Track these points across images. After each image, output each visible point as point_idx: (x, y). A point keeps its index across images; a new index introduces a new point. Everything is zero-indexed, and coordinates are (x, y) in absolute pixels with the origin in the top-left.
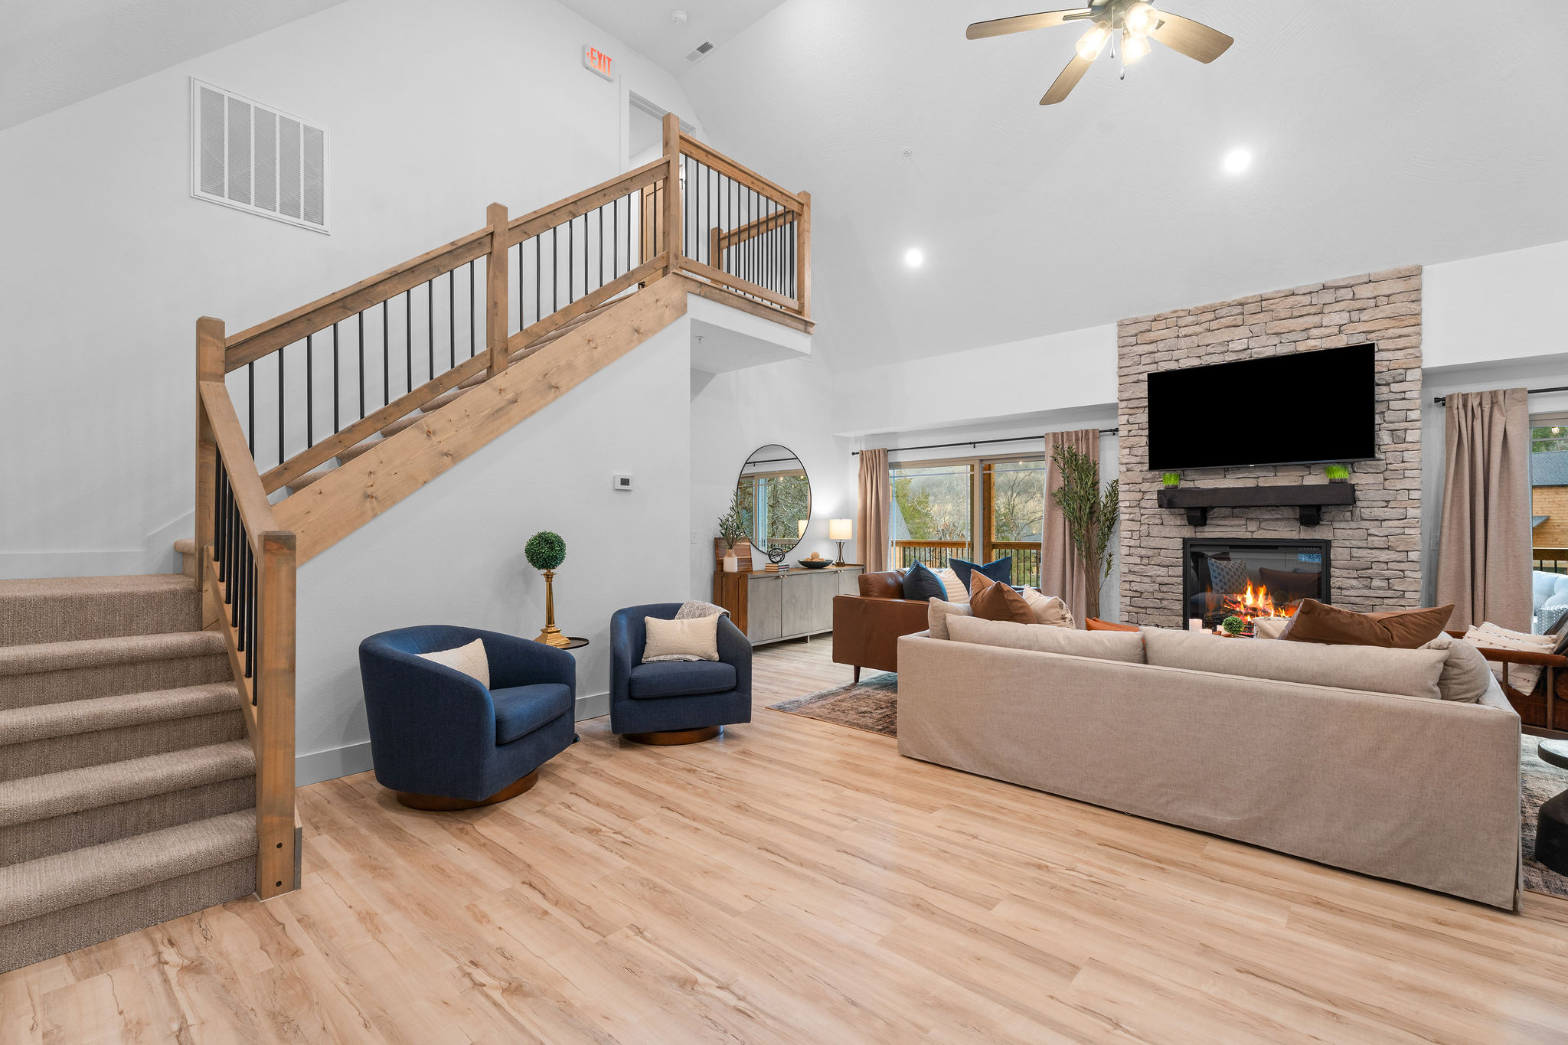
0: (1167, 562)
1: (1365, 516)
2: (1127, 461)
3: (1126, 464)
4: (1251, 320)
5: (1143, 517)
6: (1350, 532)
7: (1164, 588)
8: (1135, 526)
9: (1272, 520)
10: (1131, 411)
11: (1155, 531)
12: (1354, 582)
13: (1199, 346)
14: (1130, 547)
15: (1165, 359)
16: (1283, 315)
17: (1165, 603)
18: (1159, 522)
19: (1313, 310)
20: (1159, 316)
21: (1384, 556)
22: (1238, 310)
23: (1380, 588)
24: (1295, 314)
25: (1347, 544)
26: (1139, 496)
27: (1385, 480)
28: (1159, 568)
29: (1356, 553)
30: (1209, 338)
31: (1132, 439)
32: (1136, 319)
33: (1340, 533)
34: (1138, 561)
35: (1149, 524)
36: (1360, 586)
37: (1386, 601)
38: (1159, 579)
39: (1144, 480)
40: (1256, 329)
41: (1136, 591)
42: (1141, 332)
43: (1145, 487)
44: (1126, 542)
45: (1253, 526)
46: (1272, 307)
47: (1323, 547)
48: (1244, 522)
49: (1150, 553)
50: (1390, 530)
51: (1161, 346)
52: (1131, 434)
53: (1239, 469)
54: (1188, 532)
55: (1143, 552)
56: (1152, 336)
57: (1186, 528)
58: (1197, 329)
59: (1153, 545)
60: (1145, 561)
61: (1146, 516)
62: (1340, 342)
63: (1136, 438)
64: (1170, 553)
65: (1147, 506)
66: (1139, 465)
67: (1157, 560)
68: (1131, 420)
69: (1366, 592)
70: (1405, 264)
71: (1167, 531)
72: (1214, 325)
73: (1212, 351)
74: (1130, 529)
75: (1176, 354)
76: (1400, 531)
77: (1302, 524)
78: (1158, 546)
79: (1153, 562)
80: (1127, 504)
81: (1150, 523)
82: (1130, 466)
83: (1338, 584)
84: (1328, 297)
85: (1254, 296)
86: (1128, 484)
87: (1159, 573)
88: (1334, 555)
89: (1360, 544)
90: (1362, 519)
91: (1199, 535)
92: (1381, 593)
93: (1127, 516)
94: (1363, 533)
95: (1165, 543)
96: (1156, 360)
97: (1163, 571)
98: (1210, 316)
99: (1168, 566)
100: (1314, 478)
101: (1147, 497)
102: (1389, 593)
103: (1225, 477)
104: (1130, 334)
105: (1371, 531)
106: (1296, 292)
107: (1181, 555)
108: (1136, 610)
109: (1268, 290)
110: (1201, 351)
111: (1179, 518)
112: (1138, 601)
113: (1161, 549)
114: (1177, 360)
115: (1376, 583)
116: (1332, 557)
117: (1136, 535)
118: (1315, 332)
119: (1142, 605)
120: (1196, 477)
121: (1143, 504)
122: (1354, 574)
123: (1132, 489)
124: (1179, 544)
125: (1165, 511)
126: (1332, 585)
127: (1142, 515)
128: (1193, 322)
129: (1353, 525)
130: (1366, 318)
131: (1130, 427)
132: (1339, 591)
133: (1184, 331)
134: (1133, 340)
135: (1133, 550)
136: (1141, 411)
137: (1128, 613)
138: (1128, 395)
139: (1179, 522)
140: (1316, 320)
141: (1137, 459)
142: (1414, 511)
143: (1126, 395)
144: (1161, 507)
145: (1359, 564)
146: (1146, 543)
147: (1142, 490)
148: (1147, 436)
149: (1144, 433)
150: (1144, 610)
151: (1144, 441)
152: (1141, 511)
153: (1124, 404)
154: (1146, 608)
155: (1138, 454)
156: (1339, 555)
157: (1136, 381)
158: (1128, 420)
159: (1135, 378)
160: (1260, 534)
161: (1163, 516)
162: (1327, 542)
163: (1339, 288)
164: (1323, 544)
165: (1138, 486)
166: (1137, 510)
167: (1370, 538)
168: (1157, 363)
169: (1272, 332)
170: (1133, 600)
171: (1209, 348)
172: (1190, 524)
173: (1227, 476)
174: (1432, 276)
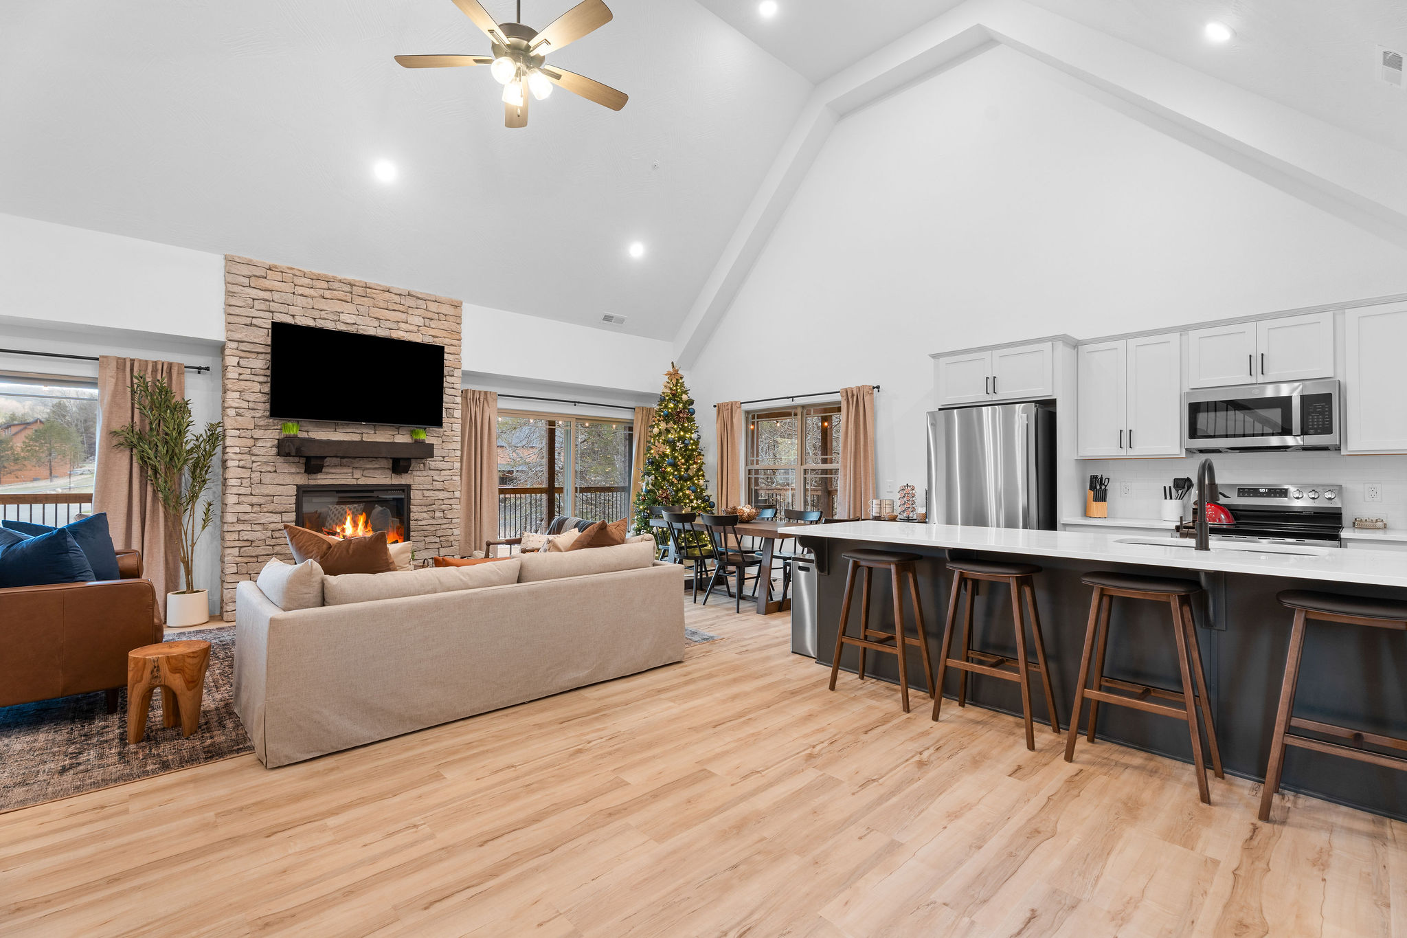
0: (281, 508)
1: (432, 467)
2: (237, 405)
3: (236, 408)
4: (357, 300)
5: (255, 465)
6: (423, 478)
7: (277, 534)
8: (246, 473)
9: (373, 469)
10: (242, 354)
11: (267, 478)
12: (425, 515)
13: (313, 308)
14: (239, 495)
15: (281, 311)
16: (382, 305)
17: (278, 549)
18: (272, 469)
19: (401, 308)
20: (276, 267)
21: (442, 495)
22: (348, 288)
23: (440, 518)
24: (391, 307)
25: (421, 487)
26: (250, 442)
27: (443, 442)
28: (270, 514)
29: (427, 493)
30: (322, 304)
31: (242, 383)
32: (251, 261)
33: (417, 479)
34: (249, 509)
35: (261, 472)
36: (429, 517)
37: (443, 526)
38: (272, 526)
39: (256, 427)
40: (362, 309)
41: (247, 540)
42: (256, 276)
43: (258, 433)
44: (235, 490)
45: (358, 474)
46: (374, 296)
47: (407, 489)
48: (351, 471)
49: (262, 500)
50: (446, 477)
51: (276, 296)
52: (242, 377)
53: (348, 425)
54: (302, 480)
55: (255, 500)
56: (267, 284)
57: (300, 476)
58: (312, 292)
59: (267, 492)
60: (256, 509)
61: (259, 463)
62: (417, 338)
63: (249, 383)
64: (284, 500)
65: (259, 453)
66: (251, 411)
67: (271, 507)
68: (243, 362)
69: (432, 522)
70: (455, 297)
71: (280, 479)
72: (328, 294)
73: (325, 316)
74: (239, 476)
75: (292, 310)
76: (449, 478)
77: (393, 472)
78: (271, 493)
79: (265, 510)
80: (237, 450)
81: (263, 470)
82: (241, 411)
83: (416, 518)
84: (410, 302)
85: (361, 281)
86: (239, 430)
87: (272, 520)
88: (414, 496)
89: (429, 487)
90: (430, 469)
91: (312, 482)
92: (440, 521)
93: (237, 463)
94: (430, 479)
95: (279, 490)
96: (272, 310)
97: (277, 518)
98: (324, 285)
99: (281, 513)
100: (402, 437)
101: (260, 443)
102: (445, 521)
103: (335, 431)
104: (243, 274)
105: (435, 478)
106: (391, 290)
107: (294, 501)
108: (245, 560)
109: (372, 281)
110: (316, 314)
111: (294, 465)
112: (250, 551)
113: (274, 496)
114: (293, 316)
115: (438, 514)
116: (412, 497)
117: (246, 483)
118: (403, 326)
119: (254, 554)
120: (310, 428)
121: (255, 451)
122: (425, 509)
123: (243, 435)
124: (293, 490)
125: (281, 459)
126: (412, 518)
127: (253, 462)
128: (309, 284)
129: (425, 473)
130: (433, 326)
131: (241, 371)
132: (416, 522)
133: (300, 290)
134: (246, 281)
135: (242, 499)
136: (254, 356)
137: (237, 564)
138: (240, 336)
139: (293, 470)
140: (403, 316)
141: (251, 405)
142: (458, 465)
143: (237, 336)
144: (279, 454)
145: (428, 502)
146: (258, 491)
147: (255, 437)
148: (260, 383)
149: (256, 378)
150: (255, 559)
151: (257, 387)
152: (253, 458)
153: (234, 345)
154: (257, 556)
155: (250, 399)
156: (415, 495)
157: (251, 325)
158: (238, 363)
159: (248, 321)
160: (362, 481)
161: (277, 464)
162: (408, 487)
163: (418, 298)
164: (405, 488)
165: (249, 432)
166: (247, 457)
167: (434, 483)
168: (272, 312)
169: (373, 316)
170: (242, 550)
171: (323, 312)
172: (305, 472)
173: (337, 430)
174: (468, 310)
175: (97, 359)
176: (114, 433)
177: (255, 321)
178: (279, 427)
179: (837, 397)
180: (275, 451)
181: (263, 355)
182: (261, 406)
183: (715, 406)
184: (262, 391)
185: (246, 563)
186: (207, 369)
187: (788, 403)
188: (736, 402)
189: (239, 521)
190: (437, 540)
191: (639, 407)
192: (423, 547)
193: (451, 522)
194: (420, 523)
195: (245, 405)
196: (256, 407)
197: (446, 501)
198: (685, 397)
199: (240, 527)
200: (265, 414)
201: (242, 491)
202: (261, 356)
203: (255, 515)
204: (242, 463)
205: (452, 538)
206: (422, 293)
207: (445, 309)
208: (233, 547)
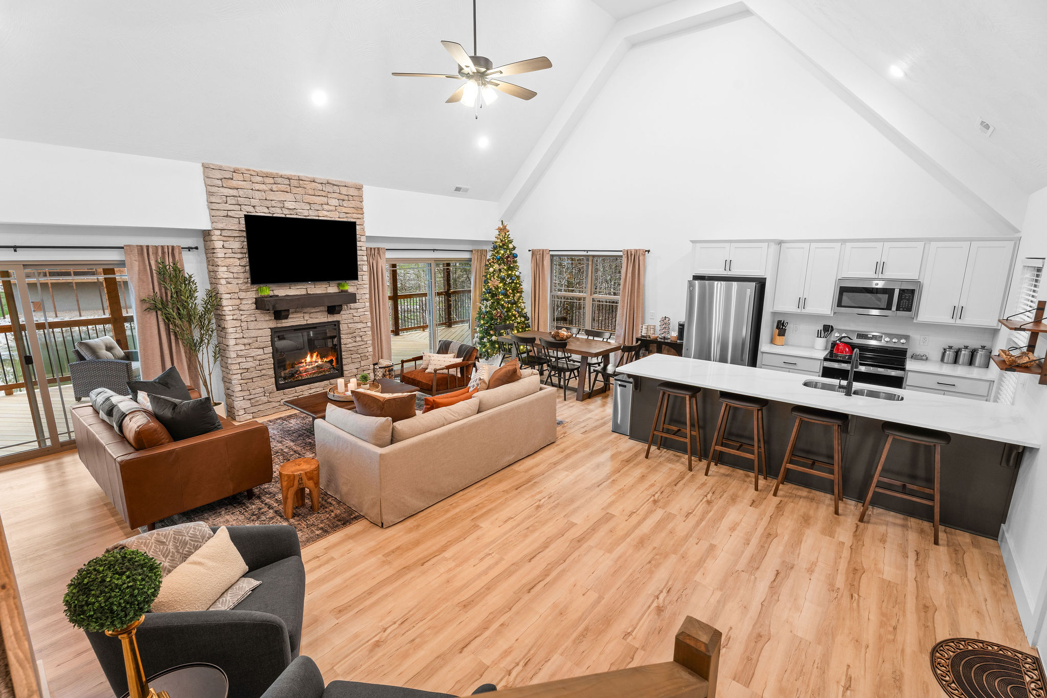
0: (262, 345)
2: (226, 276)
3: (226, 278)
4: (294, 190)
5: (243, 317)
6: (346, 315)
7: (262, 363)
8: (238, 324)
9: (316, 312)
10: (225, 239)
11: (252, 325)
12: (350, 340)
13: (266, 199)
14: (236, 338)
15: (246, 204)
16: (311, 192)
17: (264, 372)
18: (254, 319)
19: (323, 194)
20: (238, 170)
21: (360, 326)
22: (287, 182)
23: (359, 341)
24: (317, 194)
25: (346, 321)
26: (238, 302)
27: (357, 289)
28: (257, 350)
29: (350, 325)
30: (271, 196)
31: (228, 260)
32: (221, 166)
33: (344, 317)
34: (243, 347)
35: (247, 322)
36: (352, 341)
37: (361, 347)
38: (259, 358)
39: (240, 290)
40: (298, 197)
41: (245, 368)
42: (225, 178)
43: (242, 295)
44: (233, 336)
45: (307, 317)
46: (305, 186)
47: (337, 324)
48: (303, 315)
49: (250, 341)
50: (361, 313)
51: (241, 193)
52: (227, 255)
53: (297, 283)
54: (273, 324)
55: (246, 341)
56: (234, 183)
57: (271, 322)
58: (263, 187)
59: (253, 335)
60: (248, 347)
61: (245, 316)
62: (334, 216)
63: (232, 260)
64: (263, 339)
65: (244, 309)
66: (235, 280)
67: (256, 345)
68: (226, 246)
69: (355, 344)
70: (358, 182)
71: (260, 325)
72: (274, 187)
73: (275, 205)
74: (234, 326)
75: (253, 202)
76: (363, 313)
77: (328, 313)
78: (256, 336)
79: (253, 347)
80: (231, 308)
81: (248, 320)
82: (230, 280)
83: (345, 343)
84: (329, 188)
85: (295, 176)
86: (230, 294)
87: (258, 353)
89: (351, 321)
90: (350, 309)
91: (279, 325)
92: (360, 343)
93: (231, 317)
94: (351, 315)
95: (260, 333)
96: (240, 204)
97: (260, 352)
98: (271, 181)
99: (263, 348)
100: (331, 288)
101: (244, 302)
102: (363, 343)
104: (217, 178)
105: (355, 314)
106: (315, 181)
107: (270, 339)
108: (245, 381)
109: (302, 174)
110: (268, 204)
111: (267, 315)
112: (247, 375)
114: (254, 207)
115: (358, 339)
116: (341, 329)
117: (239, 330)
118: (326, 207)
119: (250, 377)
120: (274, 288)
121: (242, 307)
122: (350, 336)
123: (233, 297)
124: (268, 332)
125: (258, 311)
126: (342, 343)
127: (242, 315)
128: (261, 181)
129: (348, 312)
130: (345, 205)
131: (225, 251)
132: (345, 345)
133: (257, 187)
134: (219, 183)
135: (238, 341)
136: (232, 239)
137: (241, 384)
138: (222, 226)
139: (267, 318)
140: (324, 200)
141: (235, 275)
142: (368, 304)
143: (220, 226)
144: (257, 308)
145: (351, 331)
146: (247, 335)
147: (240, 298)
148: (239, 259)
149: (236, 256)
150: (251, 380)
151: (237, 262)
152: (241, 312)
153: (218, 232)
154: (252, 378)
155: (234, 271)
156: (343, 327)
157: (227, 216)
158: (223, 246)
159: (225, 213)
160: (311, 321)
161: (256, 315)
162: (338, 322)
163: (334, 185)
164: (337, 323)
165: (236, 295)
166: (237, 312)
167: (354, 318)
168: (240, 205)
169: (306, 201)
170: (243, 375)
171: (273, 202)
172: (275, 319)
173: (291, 288)
174: (367, 191)
175: (122, 248)
176: (143, 301)
177: (230, 213)
178: (255, 289)
179: (621, 254)
180: (254, 306)
181: (238, 238)
182: (241, 276)
183: (529, 251)
184: (241, 265)
185: (246, 383)
186: (196, 248)
187: (585, 253)
188: (546, 250)
189: (238, 356)
190: (359, 356)
191: (475, 250)
192: (350, 362)
193: (366, 344)
194: (348, 346)
195: (231, 275)
196: (239, 277)
197: (362, 330)
198: (511, 246)
199: (240, 360)
200: (245, 280)
201: (238, 336)
202: (237, 239)
203: (247, 351)
204: (235, 317)
205: (367, 354)
206: (336, 181)
207: (352, 192)
208: (237, 374)
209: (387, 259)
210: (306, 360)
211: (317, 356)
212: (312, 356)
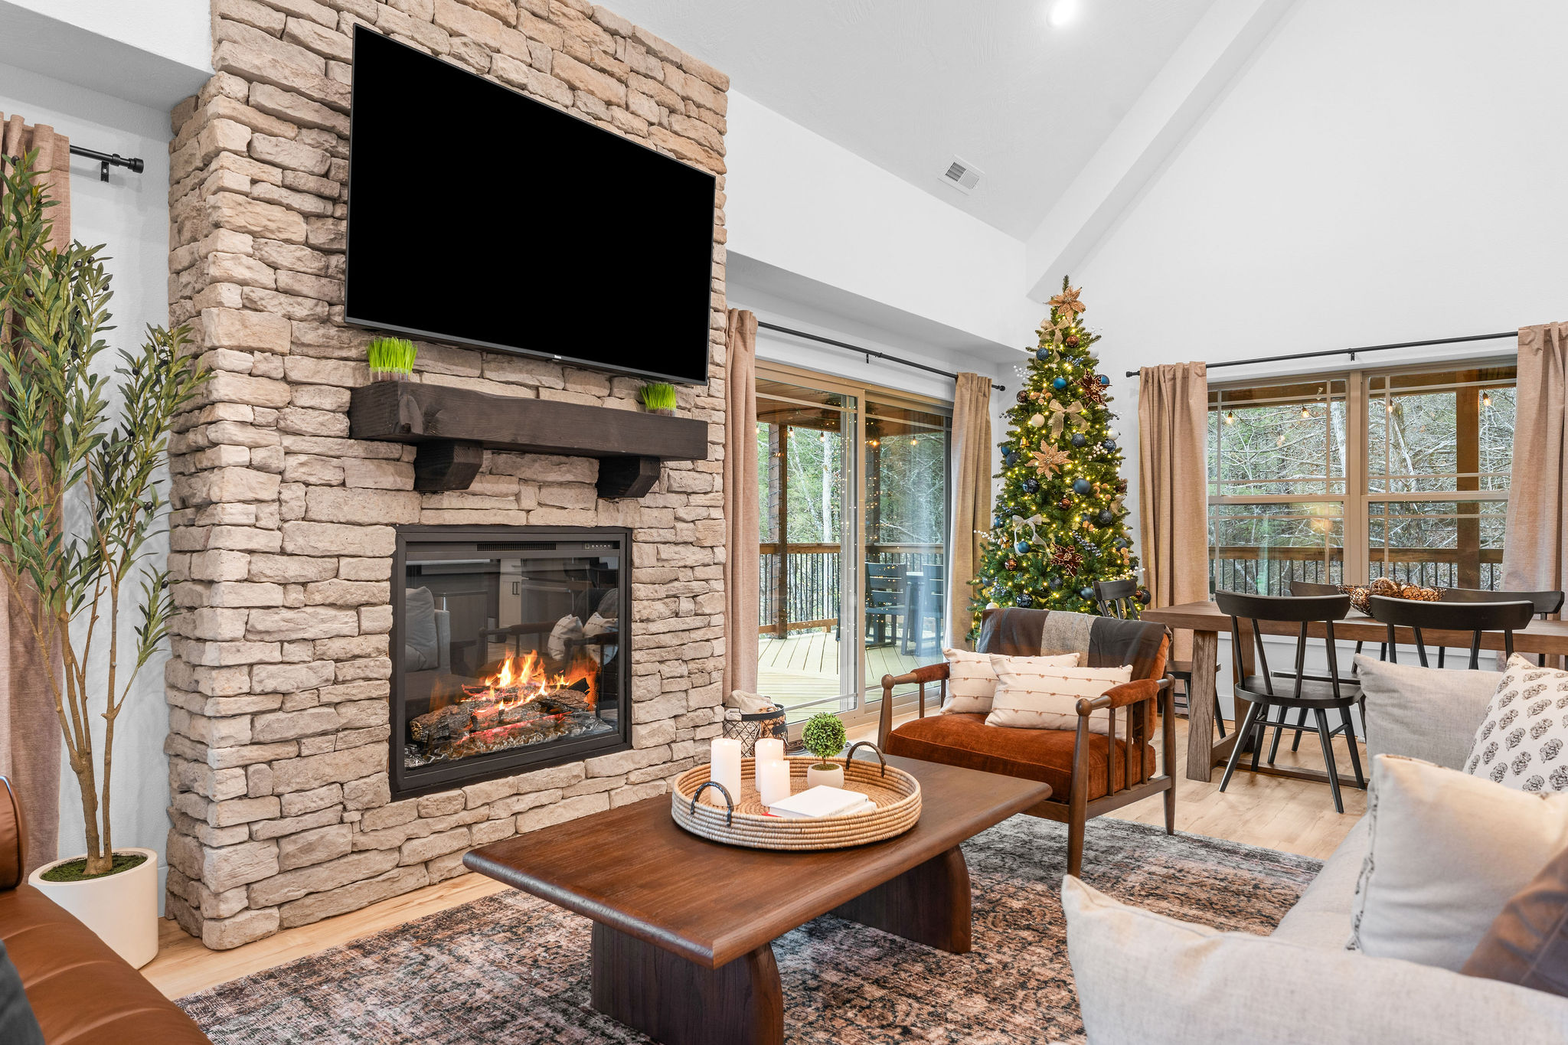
0: (357, 594)
1: (675, 487)
2: (247, 274)
3: (243, 283)
4: (530, 25)
5: (292, 461)
6: (655, 513)
7: (348, 671)
8: (265, 484)
9: (561, 484)
10: (261, 120)
11: (324, 503)
12: (659, 607)
13: (433, 22)
14: (251, 552)
16: (580, 49)
17: (349, 712)
18: (336, 477)
19: (617, 69)
21: (693, 555)
23: (688, 614)
24: (598, 61)
25: (655, 535)
26: (279, 393)
28: (332, 612)
29: (663, 552)
30: (452, 15)
31: (260, 209)
34: (276, 596)
35: (307, 485)
36: (668, 613)
37: (694, 635)
38: (336, 647)
39: (296, 346)
40: (539, 51)
41: (275, 692)
43: (301, 368)
44: (241, 538)
45: (528, 498)
46: (564, 21)
47: (622, 539)
48: (514, 488)
49: (309, 570)
52: (259, 190)
54: (408, 510)
55: (293, 568)
57: (402, 498)
59: (322, 545)
60: (296, 595)
61: (303, 458)
63: (277, 212)
64: (364, 569)
65: (304, 427)
66: (282, 298)
67: (332, 590)
68: (263, 145)
69: (675, 623)
70: (716, 64)
71: (357, 506)
74: (250, 496)
76: (704, 512)
77: (600, 496)
78: (335, 549)
79: (318, 598)
80: (246, 413)
81: (312, 480)
82: (257, 294)
83: (645, 614)
84: (633, 57)
86: (251, 351)
87: (336, 627)
88: (641, 558)
89: (669, 535)
90: (669, 491)
91: (430, 518)
92: (690, 623)
93: (243, 455)
94: (668, 515)
95: (352, 539)
97: (345, 621)
99: (357, 607)
100: (618, 403)
101: (305, 397)
102: (698, 622)
103: (482, 376)
105: (682, 513)
106: (599, 16)
107: (388, 573)
108: (267, 753)
111: (390, 468)
112: (281, 724)
113: (338, 556)
116: (637, 561)
117: (269, 515)
119: (291, 735)
121: (295, 419)
122: (662, 590)
123: (262, 368)
124: (386, 541)
125: (357, 448)
126: (636, 616)
127: (288, 453)
129: (660, 501)
130: (676, 127)
131: (257, 170)
132: (644, 625)
135: (261, 564)
136: (290, 130)
137: (245, 767)
138: (257, 62)
139: (389, 480)
140: (617, 91)
141: (285, 279)
142: (719, 480)
143: (247, 60)
144: (352, 434)
145: (666, 572)
146: (301, 541)
147: (294, 375)
148: (307, 216)
149: (296, 200)
150: (292, 749)
151: (299, 229)
152: (289, 441)
153: (238, 87)
154: (298, 740)
155: (280, 260)
156: (643, 555)
157: (283, 35)
158: (249, 144)
159: (276, 21)
160: (541, 518)
161: (348, 462)
162: (628, 532)
163: (650, 51)
164: (621, 538)
165: (277, 361)
166: (272, 437)
167: (679, 525)
168: (339, 10)
169: (562, 75)
170: (261, 721)
171: (456, 40)
172: (417, 488)
173: (488, 374)
174: (736, 101)
177: (293, 26)
178: (353, 353)
179: (1509, 346)
180: (342, 424)
181: (314, 133)
182: (308, 285)
184: (312, 241)
185: (270, 763)
186: (136, 166)
187: (1342, 362)
188: (1196, 364)
189: (251, 633)
190: (683, 669)
191: (964, 375)
192: (657, 690)
193: (709, 625)
194: (653, 627)
195: (266, 276)
196: (297, 287)
197: (700, 572)
199: (256, 652)
200: (319, 309)
201: (260, 541)
202: (309, 136)
203: (290, 614)
204: (259, 456)
205: (710, 664)
206: (656, 39)
207: (699, 92)
208: (234, 716)
209: (758, 359)
210: (497, 681)
211: (535, 665)
212: (517, 668)
